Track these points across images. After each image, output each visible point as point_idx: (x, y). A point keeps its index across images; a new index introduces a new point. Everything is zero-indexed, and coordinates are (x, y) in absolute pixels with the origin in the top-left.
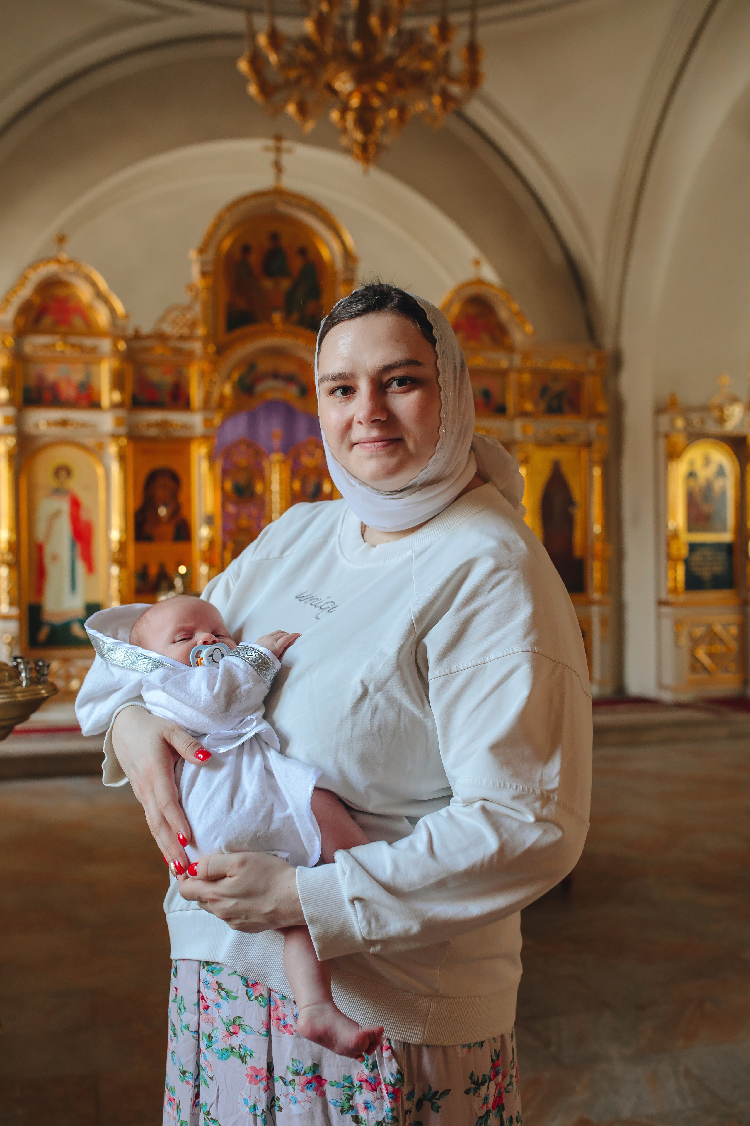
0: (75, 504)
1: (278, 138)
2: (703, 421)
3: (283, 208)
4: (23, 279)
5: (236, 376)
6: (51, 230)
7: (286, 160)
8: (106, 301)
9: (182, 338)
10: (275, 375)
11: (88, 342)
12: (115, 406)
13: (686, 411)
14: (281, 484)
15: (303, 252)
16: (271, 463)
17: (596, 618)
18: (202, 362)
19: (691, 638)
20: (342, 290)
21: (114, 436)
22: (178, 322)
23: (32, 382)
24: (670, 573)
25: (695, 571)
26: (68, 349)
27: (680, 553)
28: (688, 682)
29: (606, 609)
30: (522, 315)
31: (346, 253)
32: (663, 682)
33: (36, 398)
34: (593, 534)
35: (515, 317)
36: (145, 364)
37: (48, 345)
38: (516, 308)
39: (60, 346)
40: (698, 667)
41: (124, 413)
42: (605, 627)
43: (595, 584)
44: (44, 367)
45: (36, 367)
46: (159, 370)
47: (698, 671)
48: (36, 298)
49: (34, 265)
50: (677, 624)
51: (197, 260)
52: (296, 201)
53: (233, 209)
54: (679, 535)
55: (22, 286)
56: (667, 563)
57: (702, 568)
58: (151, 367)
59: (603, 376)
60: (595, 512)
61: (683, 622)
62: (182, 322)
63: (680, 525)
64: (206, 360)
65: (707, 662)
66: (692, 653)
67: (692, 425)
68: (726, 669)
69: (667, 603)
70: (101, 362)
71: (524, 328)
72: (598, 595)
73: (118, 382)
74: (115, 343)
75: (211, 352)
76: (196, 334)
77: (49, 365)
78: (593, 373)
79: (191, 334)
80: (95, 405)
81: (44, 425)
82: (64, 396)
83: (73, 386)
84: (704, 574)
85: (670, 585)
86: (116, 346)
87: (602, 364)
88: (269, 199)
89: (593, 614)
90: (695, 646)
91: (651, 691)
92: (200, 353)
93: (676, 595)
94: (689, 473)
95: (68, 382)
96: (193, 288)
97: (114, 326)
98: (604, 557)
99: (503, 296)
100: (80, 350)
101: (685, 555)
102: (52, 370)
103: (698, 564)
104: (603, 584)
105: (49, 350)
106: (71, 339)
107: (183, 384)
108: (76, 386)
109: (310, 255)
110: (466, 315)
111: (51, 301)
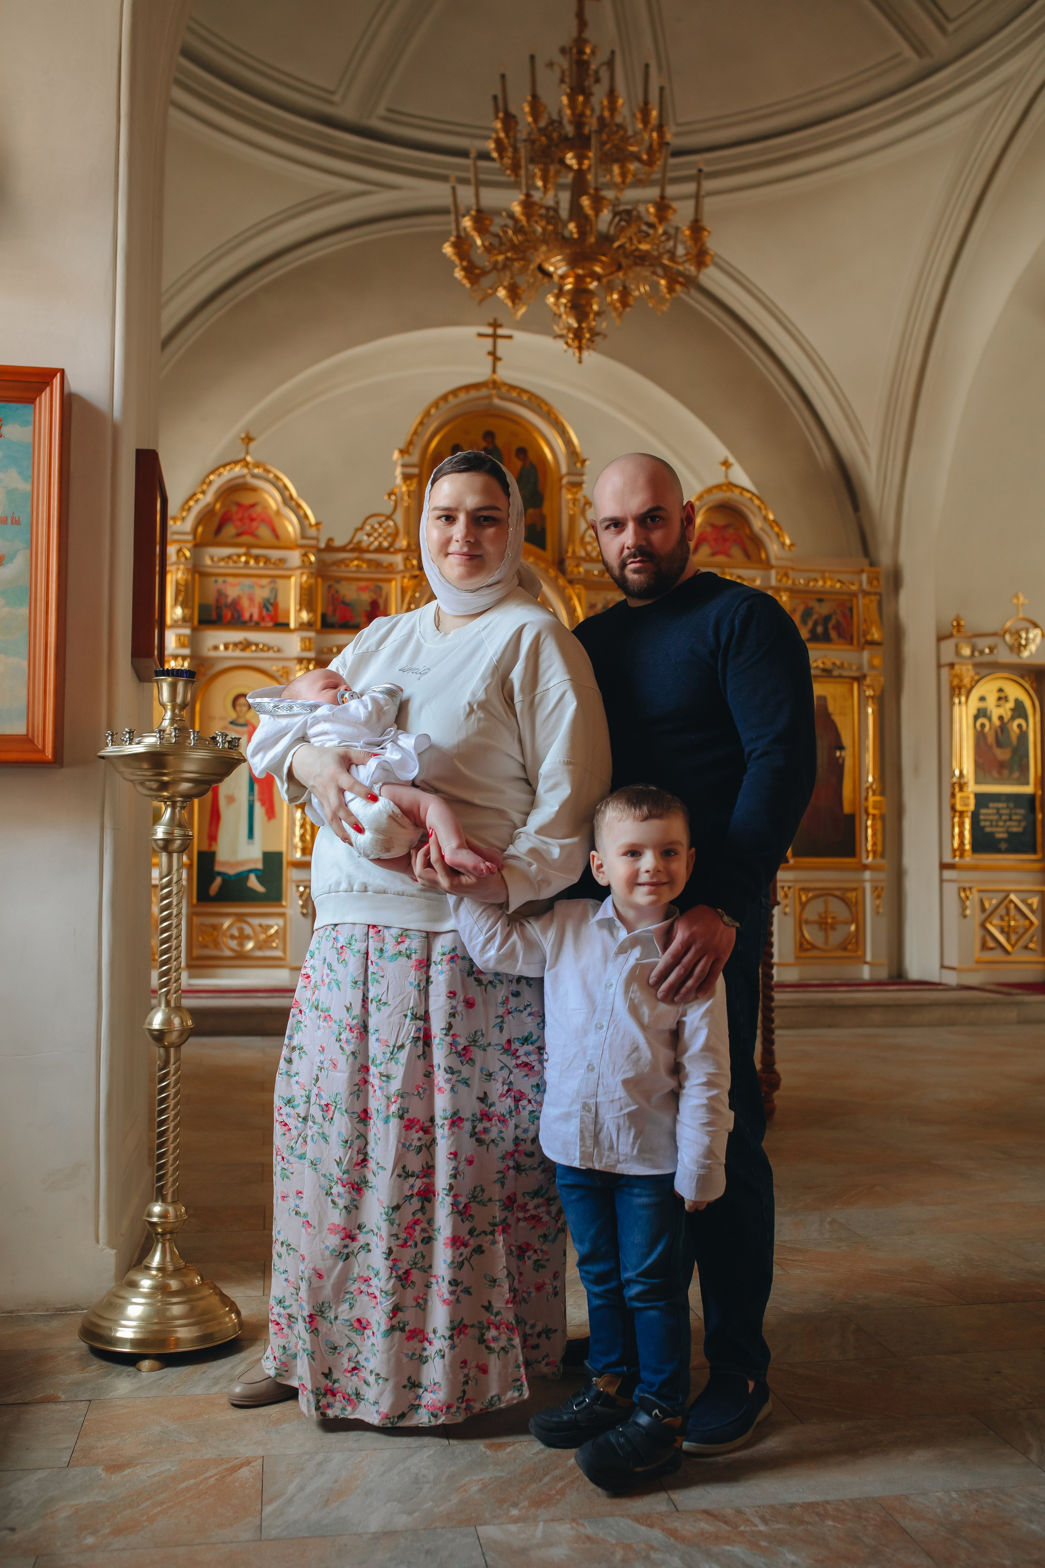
1: (495, 325)
2: (993, 649)
3: (500, 402)
4: (204, 482)
6: (237, 429)
7: (504, 347)
8: (296, 508)
9: (380, 550)
11: (275, 554)
12: (303, 627)
13: (973, 636)
15: (522, 452)
17: (868, 886)
18: (404, 577)
19: (983, 909)
20: (567, 496)
21: (300, 660)
22: (376, 530)
23: (211, 599)
24: (957, 830)
25: (988, 830)
26: (252, 562)
27: (967, 805)
28: (978, 962)
29: (881, 876)
30: (778, 525)
31: (572, 453)
32: (947, 963)
33: (214, 617)
34: (868, 785)
35: (772, 527)
36: (339, 580)
37: (229, 557)
38: (771, 517)
39: (243, 559)
40: (991, 944)
41: (312, 634)
42: (879, 897)
43: (870, 848)
44: (224, 582)
45: (216, 581)
46: (354, 586)
47: (992, 949)
48: (218, 506)
49: (218, 469)
50: (964, 890)
51: (400, 462)
52: (514, 394)
53: (442, 404)
54: (966, 783)
55: (203, 492)
56: (953, 818)
57: (997, 826)
58: (344, 583)
59: (877, 597)
60: (869, 759)
61: (970, 889)
62: (381, 530)
63: (965, 772)
64: (408, 575)
65: (1001, 938)
66: (983, 926)
67: (982, 652)
68: (1026, 947)
69: (951, 866)
70: (288, 577)
71: (781, 539)
72: (870, 859)
73: (307, 600)
74: (305, 555)
75: (413, 566)
76: (397, 545)
77: (230, 580)
78: (866, 594)
79: (391, 545)
80: (282, 626)
81: (222, 647)
82: (247, 616)
83: (256, 604)
84: (999, 832)
85: (956, 845)
86: (305, 559)
87: (875, 582)
88: (484, 392)
89: (864, 881)
90: (988, 919)
91: (933, 974)
92: (401, 567)
93: (962, 856)
94: (979, 710)
95: (251, 599)
96: (395, 494)
97: (304, 536)
98: (876, 812)
99: (757, 502)
100: (265, 563)
101: (972, 807)
102: (233, 585)
103: (991, 821)
104: (874, 844)
105: (231, 564)
106: (256, 551)
107: (381, 602)
108: (259, 604)
109: (531, 455)
110: (713, 526)
111: (234, 509)
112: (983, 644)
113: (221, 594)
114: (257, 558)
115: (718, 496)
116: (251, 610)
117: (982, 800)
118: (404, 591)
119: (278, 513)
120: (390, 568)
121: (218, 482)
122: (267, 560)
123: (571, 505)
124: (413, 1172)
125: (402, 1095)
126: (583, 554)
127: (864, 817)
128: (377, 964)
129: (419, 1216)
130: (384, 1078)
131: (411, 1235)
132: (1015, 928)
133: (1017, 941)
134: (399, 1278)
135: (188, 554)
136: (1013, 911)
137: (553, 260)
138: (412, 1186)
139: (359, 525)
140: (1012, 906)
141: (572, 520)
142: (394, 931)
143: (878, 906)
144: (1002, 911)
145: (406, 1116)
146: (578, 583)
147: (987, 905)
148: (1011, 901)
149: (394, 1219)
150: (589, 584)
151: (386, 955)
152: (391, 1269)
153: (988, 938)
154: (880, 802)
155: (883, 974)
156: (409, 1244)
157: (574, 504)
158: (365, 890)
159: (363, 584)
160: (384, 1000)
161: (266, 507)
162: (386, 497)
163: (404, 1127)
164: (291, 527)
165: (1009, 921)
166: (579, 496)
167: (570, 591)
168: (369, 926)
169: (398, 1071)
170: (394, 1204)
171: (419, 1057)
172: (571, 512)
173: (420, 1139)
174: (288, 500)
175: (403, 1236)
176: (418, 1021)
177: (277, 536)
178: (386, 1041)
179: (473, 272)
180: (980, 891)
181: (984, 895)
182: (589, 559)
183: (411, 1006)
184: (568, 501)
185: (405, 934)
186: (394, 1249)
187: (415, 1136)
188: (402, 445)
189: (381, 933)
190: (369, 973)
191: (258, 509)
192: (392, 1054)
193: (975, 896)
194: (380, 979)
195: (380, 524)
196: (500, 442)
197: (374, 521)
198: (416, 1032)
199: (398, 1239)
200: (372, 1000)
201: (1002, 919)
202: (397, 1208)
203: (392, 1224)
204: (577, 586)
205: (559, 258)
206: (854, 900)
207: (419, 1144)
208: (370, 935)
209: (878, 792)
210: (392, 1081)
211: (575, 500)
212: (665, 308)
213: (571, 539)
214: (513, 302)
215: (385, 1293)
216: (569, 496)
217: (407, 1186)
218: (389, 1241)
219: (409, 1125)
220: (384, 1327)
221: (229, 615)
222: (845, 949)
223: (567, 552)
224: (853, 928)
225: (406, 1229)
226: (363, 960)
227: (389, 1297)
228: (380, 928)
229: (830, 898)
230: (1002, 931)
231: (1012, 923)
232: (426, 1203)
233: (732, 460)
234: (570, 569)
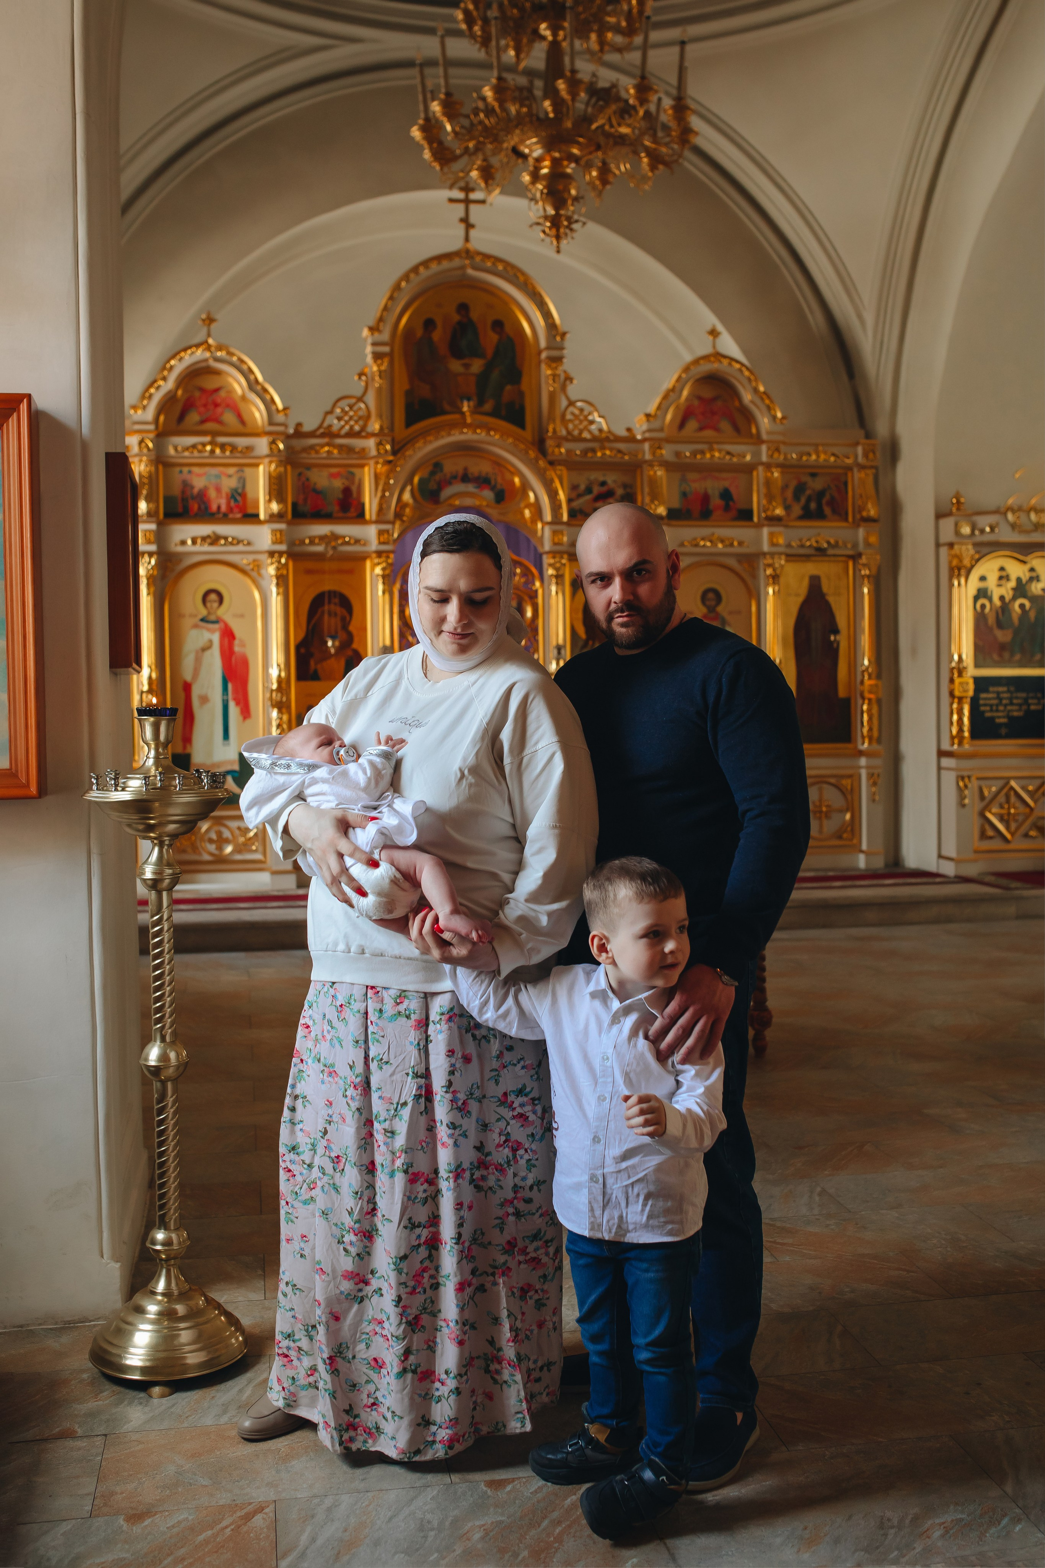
0: (228, 635)
1: (465, 188)
2: (993, 527)
3: (475, 274)
4: (164, 368)
5: (416, 480)
6: (197, 309)
7: (477, 214)
8: (262, 393)
9: (351, 434)
10: (465, 478)
11: (241, 442)
12: (273, 518)
13: (973, 514)
15: (498, 325)
17: (864, 773)
18: (377, 463)
19: (982, 797)
20: (546, 372)
21: (271, 554)
22: (346, 413)
23: (176, 491)
24: (955, 717)
25: (988, 715)
26: (218, 451)
27: (966, 691)
28: (976, 852)
29: (878, 762)
30: (769, 397)
31: (551, 325)
32: (944, 853)
33: (180, 509)
34: (864, 668)
35: (762, 399)
36: (309, 467)
37: (194, 446)
38: (762, 389)
39: (208, 448)
40: (990, 833)
41: (283, 526)
42: (875, 784)
43: (865, 730)
44: (190, 472)
45: (181, 472)
46: (325, 473)
47: (991, 838)
48: (180, 392)
49: (178, 353)
50: (963, 778)
51: (370, 341)
52: (489, 264)
53: (412, 276)
54: (965, 668)
55: (164, 379)
56: (952, 704)
57: (997, 711)
58: (315, 470)
59: (874, 471)
60: (865, 641)
61: (969, 777)
62: (351, 413)
63: (964, 657)
64: (381, 461)
65: (1001, 827)
66: (982, 815)
67: (982, 531)
68: (1026, 835)
69: (949, 754)
70: (257, 465)
71: (773, 412)
72: (866, 745)
73: (276, 490)
74: (273, 442)
75: (386, 451)
76: (369, 429)
77: (196, 470)
78: (862, 467)
79: (363, 428)
80: (251, 517)
81: (189, 542)
82: (214, 507)
83: (224, 495)
84: (999, 717)
85: (954, 731)
86: (274, 446)
87: (871, 455)
88: (457, 262)
89: (860, 767)
90: (987, 807)
91: (931, 864)
92: (374, 452)
93: (960, 744)
94: (979, 590)
95: (218, 489)
96: (365, 375)
97: (271, 423)
98: (872, 696)
99: (747, 373)
100: (231, 452)
101: (971, 693)
102: (199, 475)
103: (991, 706)
104: (870, 730)
105: (196, 454)
106: (221, 440)
107: (354, 489)
108: (227, 495)
109: (508, 328)
110: (700, 398)
111: (197, 394)
112: (984, 522)
113: (186, 485)
114: (223, 447)
115: (706, 368)
116: (219, 501)
117: (981, 684)
118: (377, 477)
119: (244, 398)
120: (362, 453)
121: (179, 366)
122: (234, 448)
123: (551, 382)
124: (420, 1223)
125: (407, 1150)
126: (564, 432)
127: (860, 701)
128: (377, 1024)
129: (427, 1263)
130: (388, 1134)
131: (419, 1282)
132: (1014, 815)
133: (1017, 829)
134: (409, 1323)
135: (151, 445)
136: (1013, 799)
137: (528, 142)
138: (419, 1236)
139: (328, 408)
140: (1012, 793)
141: (552, 397)
142: (392, 992)
143: (874, 794)
144: (1001, 798)
145: (411, 1171)
146: (560, 464)
147: (986, 793)
148: (1012, 788)
149: (402, 1269)
150: (571, 464)
151: (385, 1015)
152: (401, 1315)
153: (987, 827)
154: (876, 685)
155: (879, 863)
156: (417, 1291)
157: (554, 381)
158: (363, 952)
159: (334, 470)
160: (385, 1059)
161: (231, 391)
162: (356, 378)
163: (409, 1180)
164: (258, 413)
165: (1009, 809)
166: (559, 371)
167: (551, 474)
168: (367, 987)
169: (402, 1127)
170: (402, 1254)
171: (421, 1113)
172: (551, 389)
173: (425, 1191)
174: (253, 385)
175: (411, 1283)
176: (419, 1079)
177: (243, 422)
178: (390, 1099)
179: (443, 155)
180: (978, 779)
181: (983, 783)
182: (571, 438)
183: (412, 1064)
184: (547, 377)
185: (403, 994)
186: (404, 1296)
187: (421, 1188)
188: (372, 322)
189: (380, 994)
190: (369, 1033)
191: (223, 394)
192: (396, 1110)
193: (974, 784)
194: (381, 1039)
195: (351, 407)
196: (474, 315)
197: (344, 404)
198: (417, 1090)
199: (406, 1287)
200: (373, 1059)
201: (1001, 807)
202: (404, 1258)
203: (401, 1274)
204: (559, 467)
205: (534, 140)
206: (849, 787)
207: (424, 1195)
208: (369, 996)
209: (874, 676)
210: (397, 1137)
211: (555, 376)
212: (646, 187)
213: (551, 418)
214: (486, 183)
215: (396, 1337)
216: (549, 372)
217: (414, 1236)
218: (398, 1290)
219: (413, 1178)
220: (396, 1370)
221: (196, 507)
222: (840, 837)
223: (548, 431)
224: (848, 816)
225: (414, 1277)
226: (363, 1020)
227: (400, 1342)
228: (378, 989)
229: (825, 786)
230: (1001, 819)
231: (1012, 811)
232: (433, 1251)
233: (720, 327)
234: (550, 450)
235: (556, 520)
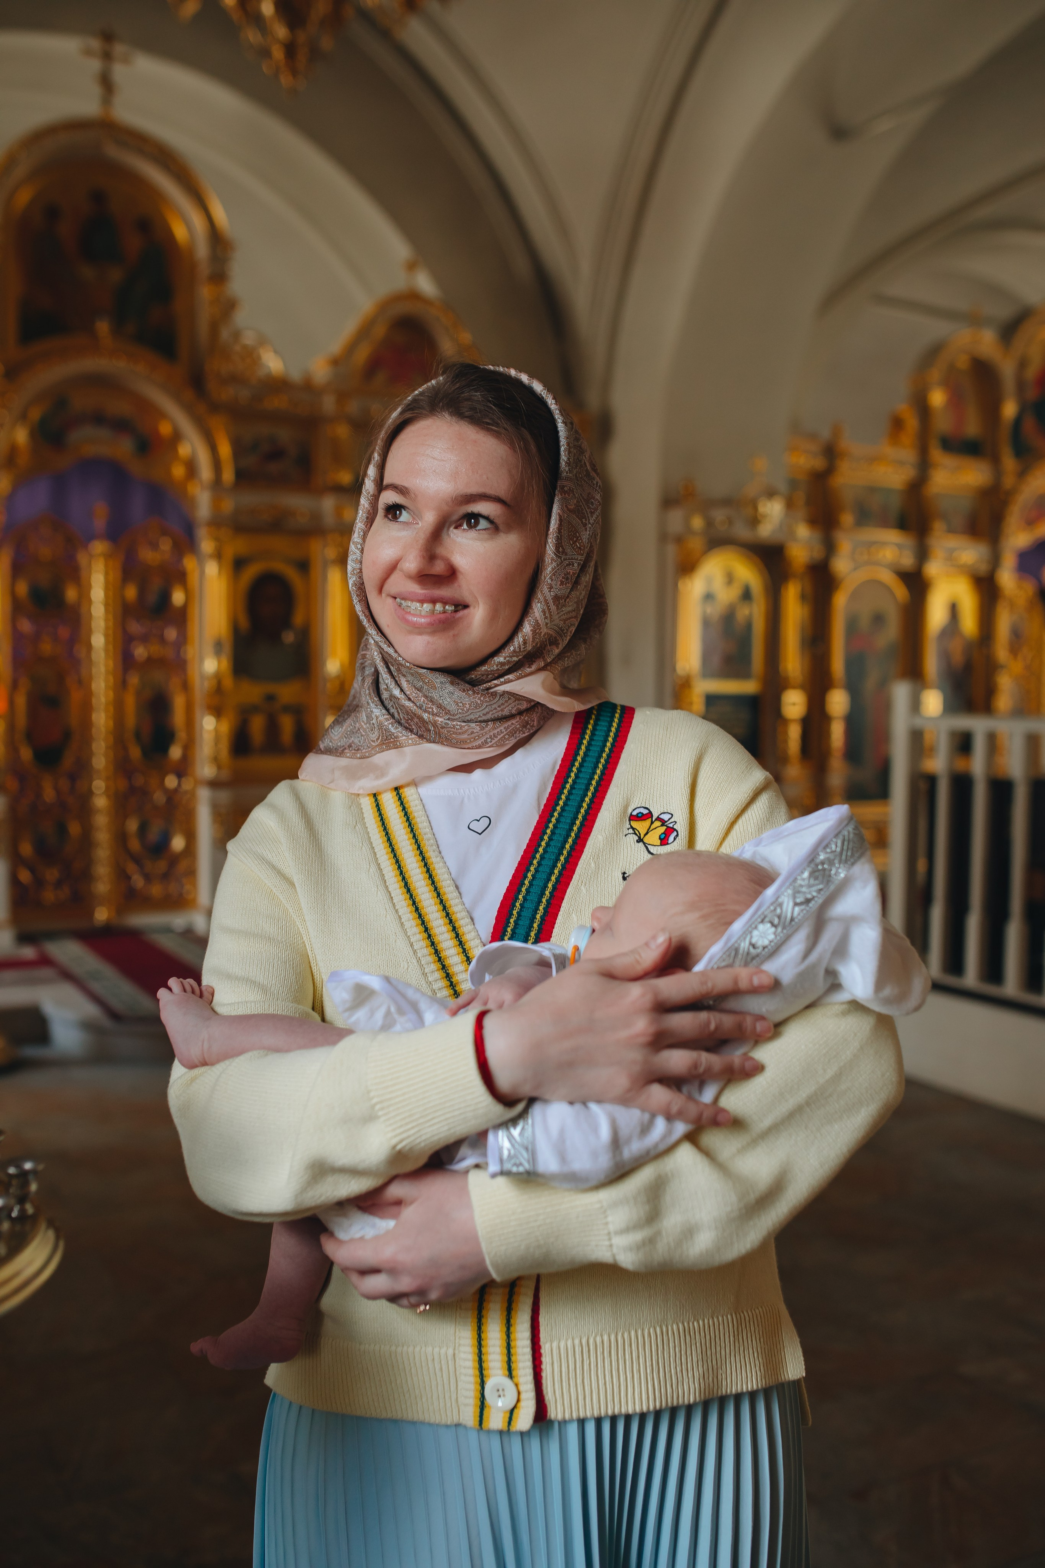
1: (108, 37)
2: (730, 521)
3: (113, 151)
5: (36, 414)
7: (119, 72)
10: (99, 419)
13: (706, 506)
14: (106, 589)
15: (144, 226)
16: (91, 556)
20: (205, 292)
31: (214, 234)
54: (694, 682)
63: (691, 665)
67: (717, 526)
88: (92, 135)
94: (706, 594)
101: (701, 707)
110: (391, 345)
112: (719, 516)
115: (401, 309)
117: (711, 697)
123: (210, 305)
141: (212, 326)
146: (222, 411)
150: (238, 413)
157: (214, 304)
166: (222, 293)
172: (211, 316)
182: (235, 379)
184: (205, 298)
196: (113, 207)
204: (222, 415)
211: (215, 299)
213: (211, 351)
216: (209, 292)
223: (206, 367)
234: (211, 390)
235: (217, 482)
